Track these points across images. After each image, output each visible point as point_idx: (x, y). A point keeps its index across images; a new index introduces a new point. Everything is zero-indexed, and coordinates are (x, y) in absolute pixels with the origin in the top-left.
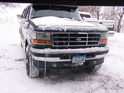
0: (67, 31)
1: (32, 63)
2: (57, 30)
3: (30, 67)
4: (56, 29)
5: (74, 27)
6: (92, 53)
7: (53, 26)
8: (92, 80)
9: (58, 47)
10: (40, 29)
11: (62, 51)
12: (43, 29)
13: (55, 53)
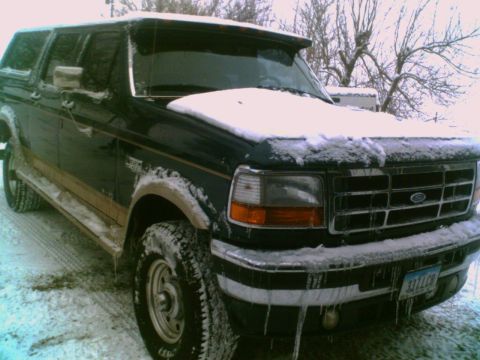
0: (387, 162)
1: (215, 313)
2: (354, 159)
3: (206, 335)
4: (351, 157)
5: (403, 142)
6: (459, 247)
7: (334, 143)
8: (429, 353)
9: (351, 234)
10: (285, 159)
11: (371, 255)
12: (299, 160)
13: (348, 265)
